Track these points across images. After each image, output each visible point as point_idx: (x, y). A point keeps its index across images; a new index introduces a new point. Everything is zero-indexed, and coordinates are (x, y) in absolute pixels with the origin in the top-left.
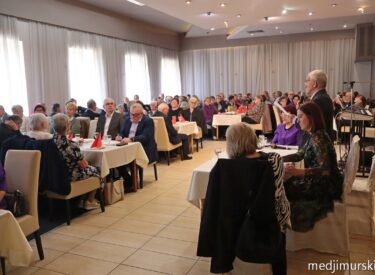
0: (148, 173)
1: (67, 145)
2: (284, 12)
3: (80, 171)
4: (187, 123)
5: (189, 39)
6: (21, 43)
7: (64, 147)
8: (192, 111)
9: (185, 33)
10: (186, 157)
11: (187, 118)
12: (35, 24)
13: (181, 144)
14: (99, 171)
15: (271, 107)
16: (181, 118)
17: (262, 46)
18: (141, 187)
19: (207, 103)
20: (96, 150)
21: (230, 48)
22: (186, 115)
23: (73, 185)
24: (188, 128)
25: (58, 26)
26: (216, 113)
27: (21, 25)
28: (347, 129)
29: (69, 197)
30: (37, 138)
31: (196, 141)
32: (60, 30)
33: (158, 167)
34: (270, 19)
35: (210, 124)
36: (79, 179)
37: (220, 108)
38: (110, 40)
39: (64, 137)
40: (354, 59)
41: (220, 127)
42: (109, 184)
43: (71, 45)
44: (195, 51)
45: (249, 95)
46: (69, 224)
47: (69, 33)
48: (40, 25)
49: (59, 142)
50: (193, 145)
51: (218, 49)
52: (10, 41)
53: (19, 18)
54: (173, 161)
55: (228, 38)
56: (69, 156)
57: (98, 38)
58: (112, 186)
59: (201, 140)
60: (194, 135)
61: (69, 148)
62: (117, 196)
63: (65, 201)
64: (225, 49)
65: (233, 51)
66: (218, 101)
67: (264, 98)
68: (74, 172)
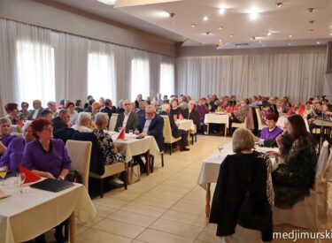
0: (157, 161)
1: (103, 137)
2: (269, 34)
3: (112, 157)
4: (185, 121)
5: (185, 47)
6: (53, 50)
7: (102, 138)
8: (190, 111)
9: (182, 43)
10: (184, 149)
11: (185, 117)
12: (64, 35)
13: (180, 138)
14: (124, 157)
15: (254, 109)
16: (181, 116)
17: (247, 57)
18: (152, 172)
19: (200, 104)
20: (121, 141)
21: (219, 57)
22: (185, 114)
23: (106, 167)
24: (186, 124)
25: (81, 36)
26: (207, 113)
27: (54, 35)
28: (318, 131)
29: (103, 177)
30: (80, 131)
31: (192, 135)
32: (83, 39)
33: (164, 156)
34: (256, 38)
35: (203, 121)
36: (110, 164)
37: (210, 108)
38: (121, 48)
39: (101, 131)
40: (325, 70)
41: (210, 124)
42: (130, 169)
43: (91, 52)
44: (189, 58)
45: (232, 97)
46: (102, 197)
47: (90, 41)
48: (68, 35)
49: (98, 135)
50: (189, 139)
51: (209, 57)
52: (45, 48)
53: (53, 30)
54: (173, 152)
55: (218, 48)
56: (105, 145)
57: (111, 46)
58: (132, 170)
59: (195, 134)
60: (191, 130)
61: (104, 140)
62: (135, 178)
63: (100, 179)
64: (215, 57)
65: (221, 60)
66: (208, 102)
67: (248, 102)
68: (107, 158)
